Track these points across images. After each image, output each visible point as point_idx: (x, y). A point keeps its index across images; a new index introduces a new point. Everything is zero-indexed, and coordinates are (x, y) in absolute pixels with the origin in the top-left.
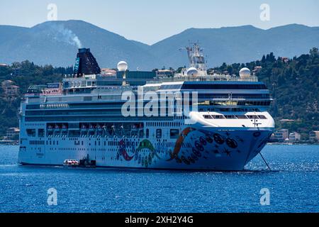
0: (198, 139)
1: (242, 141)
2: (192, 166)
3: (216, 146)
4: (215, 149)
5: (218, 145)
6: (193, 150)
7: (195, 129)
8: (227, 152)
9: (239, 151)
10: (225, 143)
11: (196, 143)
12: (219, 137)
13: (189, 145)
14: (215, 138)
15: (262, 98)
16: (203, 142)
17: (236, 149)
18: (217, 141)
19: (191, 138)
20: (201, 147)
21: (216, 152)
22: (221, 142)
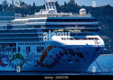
0: (58, 53)
1: (87, 53)
2: (52, 69)
3: (70, 57)
4: (69, 58)
5: (71, 56)
6: (54, 59)
7: (56, 47)
8: (77, 60)
9: (85, 60)
10: (76, 55)
11: (56, 55)
12: (72, 51)
13: (51, 56)
14: (70, 52)
15: (94, 27)
16: (61, 54)
17: (83, 59)
18: (71, 54)
19: (53, 52)
20: (60, 57)
21: (70, 60)
22: (74, 54)
